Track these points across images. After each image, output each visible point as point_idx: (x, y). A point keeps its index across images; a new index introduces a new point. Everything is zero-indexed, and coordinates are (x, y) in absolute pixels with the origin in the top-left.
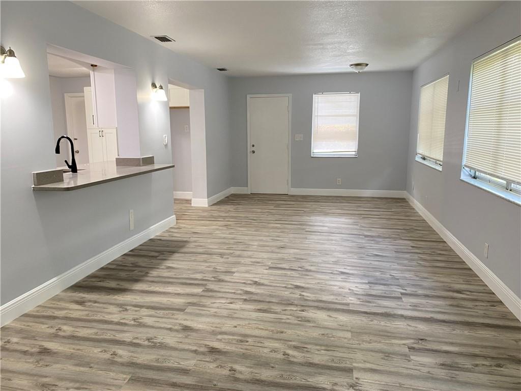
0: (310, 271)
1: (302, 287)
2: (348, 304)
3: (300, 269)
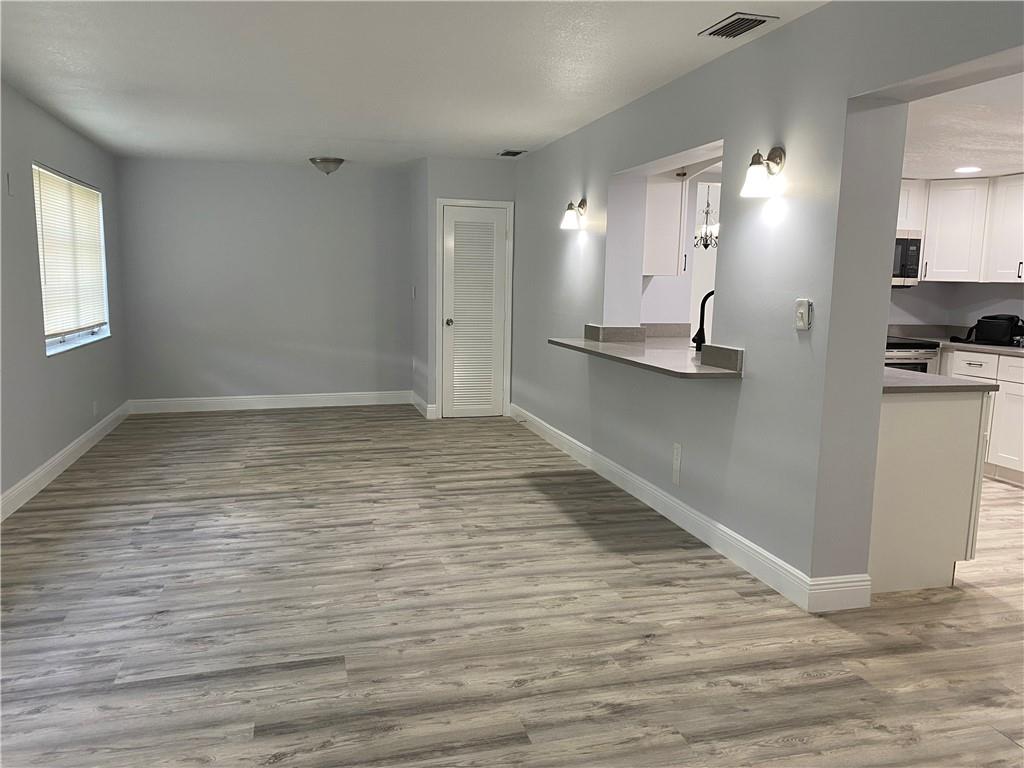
0: (295, 530)
1: (302, 507)
2: (236, 501)
3: (316, 530)
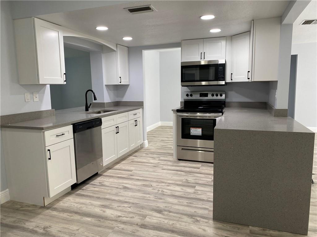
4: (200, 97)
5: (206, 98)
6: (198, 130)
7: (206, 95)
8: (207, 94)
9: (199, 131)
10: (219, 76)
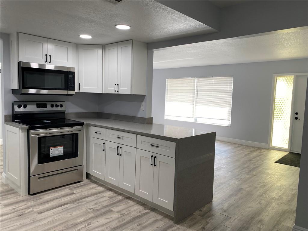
4: (37, 108)
5: (45, 109)
6: (59, 150)
7: (45, 106)
8: (46, 104)
9: (61, 150)
10: (69, 85)
